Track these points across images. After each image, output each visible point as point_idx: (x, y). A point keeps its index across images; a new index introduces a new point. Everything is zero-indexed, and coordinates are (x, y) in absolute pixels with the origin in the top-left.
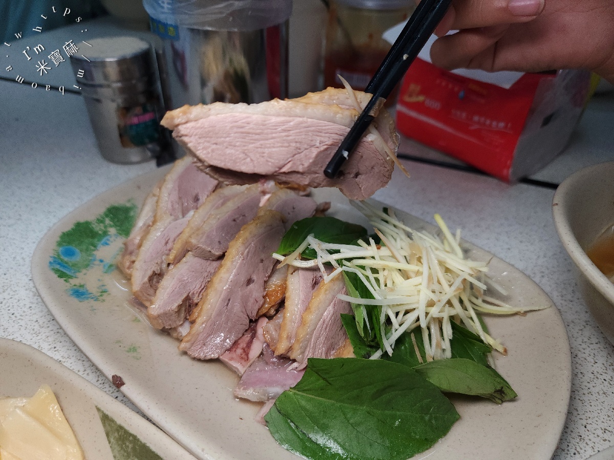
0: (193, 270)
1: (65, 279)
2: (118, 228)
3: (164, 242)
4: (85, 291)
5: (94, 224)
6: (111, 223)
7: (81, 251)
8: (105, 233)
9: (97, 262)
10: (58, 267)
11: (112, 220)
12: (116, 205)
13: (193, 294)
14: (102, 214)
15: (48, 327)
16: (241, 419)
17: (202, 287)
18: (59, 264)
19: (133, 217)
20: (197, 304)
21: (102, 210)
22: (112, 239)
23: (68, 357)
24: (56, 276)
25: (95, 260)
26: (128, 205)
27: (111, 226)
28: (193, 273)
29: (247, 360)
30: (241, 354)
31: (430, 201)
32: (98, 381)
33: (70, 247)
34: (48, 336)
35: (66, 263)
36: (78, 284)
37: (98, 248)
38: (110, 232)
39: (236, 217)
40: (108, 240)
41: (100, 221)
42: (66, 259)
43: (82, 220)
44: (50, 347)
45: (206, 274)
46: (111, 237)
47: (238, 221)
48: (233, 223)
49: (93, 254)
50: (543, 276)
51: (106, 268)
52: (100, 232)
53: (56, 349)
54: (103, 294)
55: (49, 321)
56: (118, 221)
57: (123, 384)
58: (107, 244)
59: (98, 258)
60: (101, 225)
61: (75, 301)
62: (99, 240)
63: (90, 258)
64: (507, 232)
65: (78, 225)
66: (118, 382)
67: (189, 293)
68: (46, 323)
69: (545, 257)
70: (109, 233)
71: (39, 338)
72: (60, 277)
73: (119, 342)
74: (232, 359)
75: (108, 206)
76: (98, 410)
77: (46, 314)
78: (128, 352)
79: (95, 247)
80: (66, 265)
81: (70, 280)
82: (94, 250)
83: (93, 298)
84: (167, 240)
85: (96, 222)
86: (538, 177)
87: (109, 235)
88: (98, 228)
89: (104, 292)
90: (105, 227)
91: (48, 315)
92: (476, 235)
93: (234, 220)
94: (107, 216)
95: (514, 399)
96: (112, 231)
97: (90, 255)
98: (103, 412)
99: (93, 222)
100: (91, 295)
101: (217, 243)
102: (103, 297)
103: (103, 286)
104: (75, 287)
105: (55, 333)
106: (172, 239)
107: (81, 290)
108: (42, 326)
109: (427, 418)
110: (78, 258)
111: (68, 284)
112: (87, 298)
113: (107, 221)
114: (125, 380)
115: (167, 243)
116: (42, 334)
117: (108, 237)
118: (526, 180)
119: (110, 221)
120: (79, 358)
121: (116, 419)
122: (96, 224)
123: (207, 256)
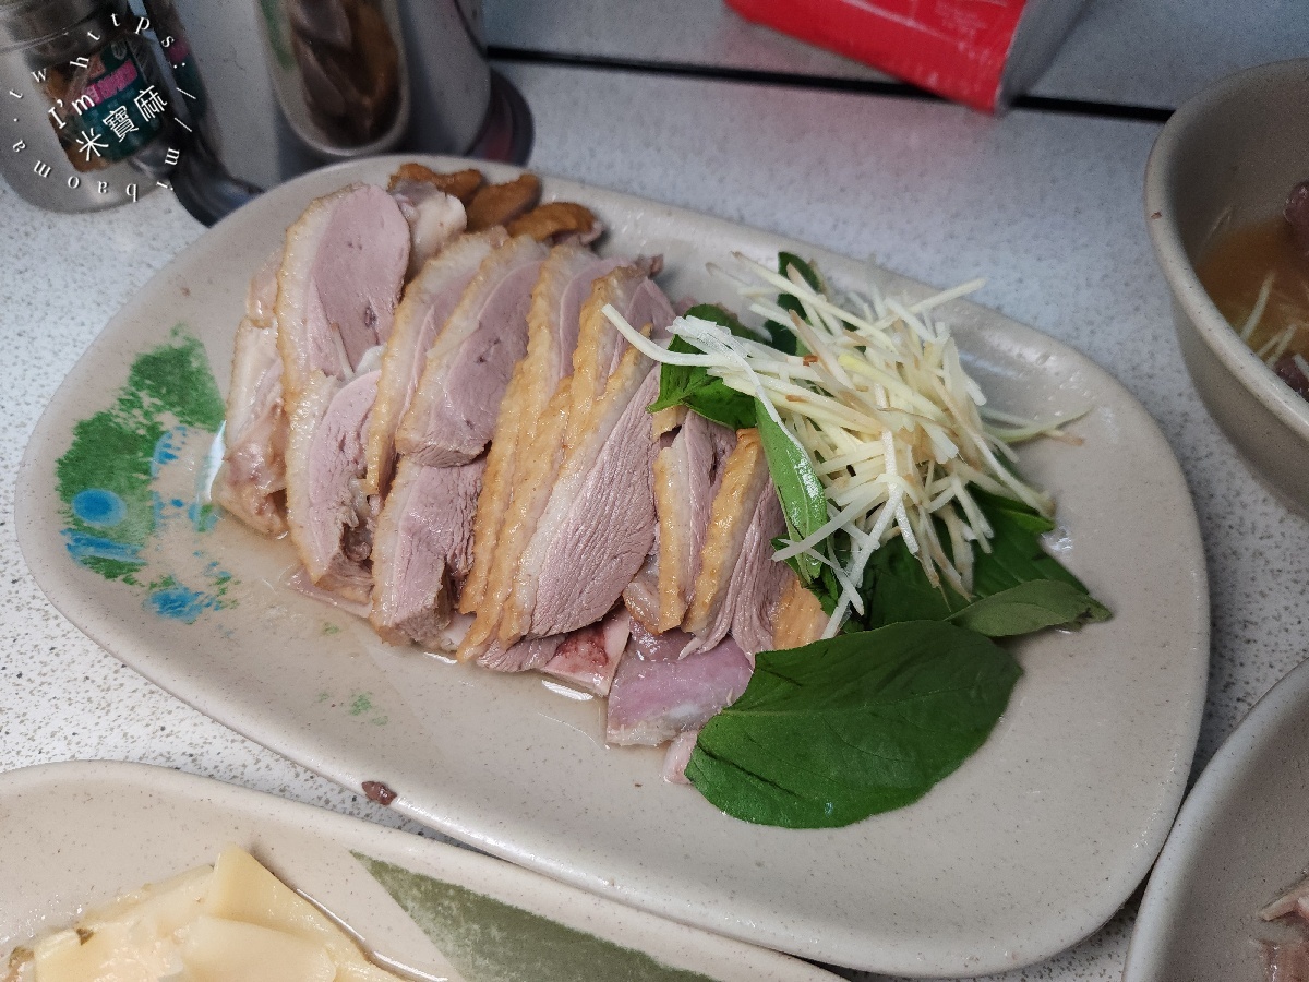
0: (431, 500)
1: (122, 577)
2: (178, 409)
3: (335, 445)
4: (180, 591)
5: (117, 416)
6: (159, 402)
7: (120, 491)
8: (155, 432)
9: (170, 510)
10: (91, 551)
11: (155, 391)
12: (149, 351)
13: (454, 555)
14: (125, 385)
15: (122, 685)
16: (638, 785)
17: (466, 536)
18: (90, 543)
19: (199, 371)
20: (466, 576)
21: (122, 375)
22: (175, 442)
23: (205, 743)
24: (101, 577)
25: (161, 505)
26: (178, 343)
27: (159, 410)
28: (435, 508)
29: (607, 662)
30: (591, 653)
31: (842, 190)
32: (297, 775)
33: (91, 491)
34: (133, 708)
35: (104, 534)
36: (159, 581)
37: (154, 474)
38: (162, 424)
39: (483, 350)
40: (169, 446)
41: (130, 403)
42: (97, 525)
43: (88, 416)
44: (150, 729)
45: (461, 503)
46: (170, 437)
47: (489, 359)
48: (481, 368)
49: (151, 492)
50: (1092, 332)
51: (198, 518)
52: (142, 432)
53: (166, 732)
54: (224, 585)
55: (116, 672)
56: (169, 392)
57: (393, 795)
58: (171, 457)
59: (166, 500)
60: (136, 412)
61: (174, 624)
62: (149, 453)
63: (149, 504)
64: (1009, 241)
65: (83, 429)
66: (380, 794)
67: (445, 558)
68: (112, 676)
69: (1089, 285)
70: (163, 428)
71: (113, 715)
72: (110, 575)
73: (324, 696)
74: (575, 669)
75: (132, 360)
76: (358, 856)
77: (101, 657)
78: (356, 713)
79: (146, 472)
80: (105, 540)
81: (135, 575)
82: (146, 482)
83: (208, 605)
84: (340, 439)
85: (122, 410)
86: (1044, 88)
87: (163, 433)
88: (133, 422)
89: (224, 580)
90: (147, 414)
91: (106, 656)
92: (953, 260)
93: (482, 360)
94: (138, 385)
95: (1109, 616)
96: (168, 420)
97: (143, 498)
98: (370, 859)
99: (114, 412)
100: (201, 598)
101: (465, 428)
102: (229, 595)
103: (214, 565)
104: (155, 590)
105: (144, 696)
106: (351, 435)
107: (173, 592)
108: (106, 687)
109: (973, 693)
110: (124, 512)
111: (136, 589)
112: (198, 608)
113: (147, 399)
114: (394, 786)
115: (342, 446)
116: (113, 706)
117: (164, 439)
118: (1025, 102)
119: (151, 396)
120: (230, 738)
121: (404, 866)
122: (122, 414)
123: (449, 461)
